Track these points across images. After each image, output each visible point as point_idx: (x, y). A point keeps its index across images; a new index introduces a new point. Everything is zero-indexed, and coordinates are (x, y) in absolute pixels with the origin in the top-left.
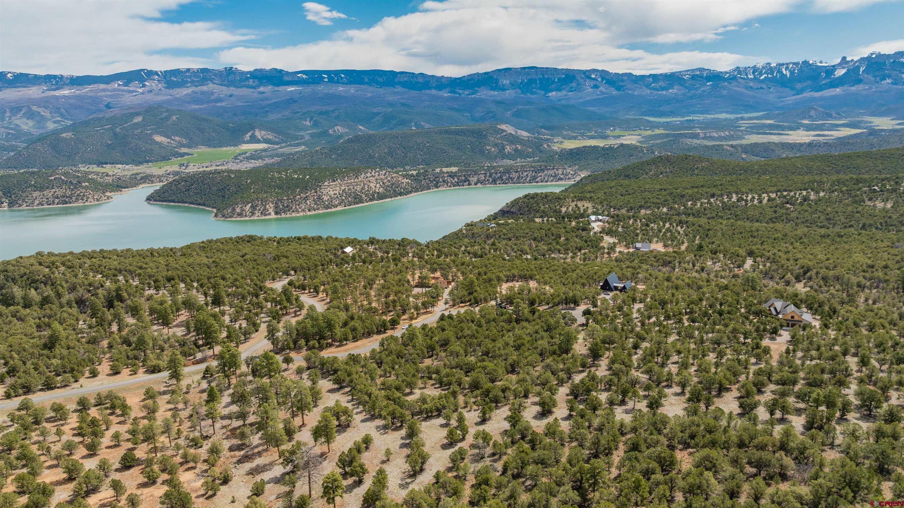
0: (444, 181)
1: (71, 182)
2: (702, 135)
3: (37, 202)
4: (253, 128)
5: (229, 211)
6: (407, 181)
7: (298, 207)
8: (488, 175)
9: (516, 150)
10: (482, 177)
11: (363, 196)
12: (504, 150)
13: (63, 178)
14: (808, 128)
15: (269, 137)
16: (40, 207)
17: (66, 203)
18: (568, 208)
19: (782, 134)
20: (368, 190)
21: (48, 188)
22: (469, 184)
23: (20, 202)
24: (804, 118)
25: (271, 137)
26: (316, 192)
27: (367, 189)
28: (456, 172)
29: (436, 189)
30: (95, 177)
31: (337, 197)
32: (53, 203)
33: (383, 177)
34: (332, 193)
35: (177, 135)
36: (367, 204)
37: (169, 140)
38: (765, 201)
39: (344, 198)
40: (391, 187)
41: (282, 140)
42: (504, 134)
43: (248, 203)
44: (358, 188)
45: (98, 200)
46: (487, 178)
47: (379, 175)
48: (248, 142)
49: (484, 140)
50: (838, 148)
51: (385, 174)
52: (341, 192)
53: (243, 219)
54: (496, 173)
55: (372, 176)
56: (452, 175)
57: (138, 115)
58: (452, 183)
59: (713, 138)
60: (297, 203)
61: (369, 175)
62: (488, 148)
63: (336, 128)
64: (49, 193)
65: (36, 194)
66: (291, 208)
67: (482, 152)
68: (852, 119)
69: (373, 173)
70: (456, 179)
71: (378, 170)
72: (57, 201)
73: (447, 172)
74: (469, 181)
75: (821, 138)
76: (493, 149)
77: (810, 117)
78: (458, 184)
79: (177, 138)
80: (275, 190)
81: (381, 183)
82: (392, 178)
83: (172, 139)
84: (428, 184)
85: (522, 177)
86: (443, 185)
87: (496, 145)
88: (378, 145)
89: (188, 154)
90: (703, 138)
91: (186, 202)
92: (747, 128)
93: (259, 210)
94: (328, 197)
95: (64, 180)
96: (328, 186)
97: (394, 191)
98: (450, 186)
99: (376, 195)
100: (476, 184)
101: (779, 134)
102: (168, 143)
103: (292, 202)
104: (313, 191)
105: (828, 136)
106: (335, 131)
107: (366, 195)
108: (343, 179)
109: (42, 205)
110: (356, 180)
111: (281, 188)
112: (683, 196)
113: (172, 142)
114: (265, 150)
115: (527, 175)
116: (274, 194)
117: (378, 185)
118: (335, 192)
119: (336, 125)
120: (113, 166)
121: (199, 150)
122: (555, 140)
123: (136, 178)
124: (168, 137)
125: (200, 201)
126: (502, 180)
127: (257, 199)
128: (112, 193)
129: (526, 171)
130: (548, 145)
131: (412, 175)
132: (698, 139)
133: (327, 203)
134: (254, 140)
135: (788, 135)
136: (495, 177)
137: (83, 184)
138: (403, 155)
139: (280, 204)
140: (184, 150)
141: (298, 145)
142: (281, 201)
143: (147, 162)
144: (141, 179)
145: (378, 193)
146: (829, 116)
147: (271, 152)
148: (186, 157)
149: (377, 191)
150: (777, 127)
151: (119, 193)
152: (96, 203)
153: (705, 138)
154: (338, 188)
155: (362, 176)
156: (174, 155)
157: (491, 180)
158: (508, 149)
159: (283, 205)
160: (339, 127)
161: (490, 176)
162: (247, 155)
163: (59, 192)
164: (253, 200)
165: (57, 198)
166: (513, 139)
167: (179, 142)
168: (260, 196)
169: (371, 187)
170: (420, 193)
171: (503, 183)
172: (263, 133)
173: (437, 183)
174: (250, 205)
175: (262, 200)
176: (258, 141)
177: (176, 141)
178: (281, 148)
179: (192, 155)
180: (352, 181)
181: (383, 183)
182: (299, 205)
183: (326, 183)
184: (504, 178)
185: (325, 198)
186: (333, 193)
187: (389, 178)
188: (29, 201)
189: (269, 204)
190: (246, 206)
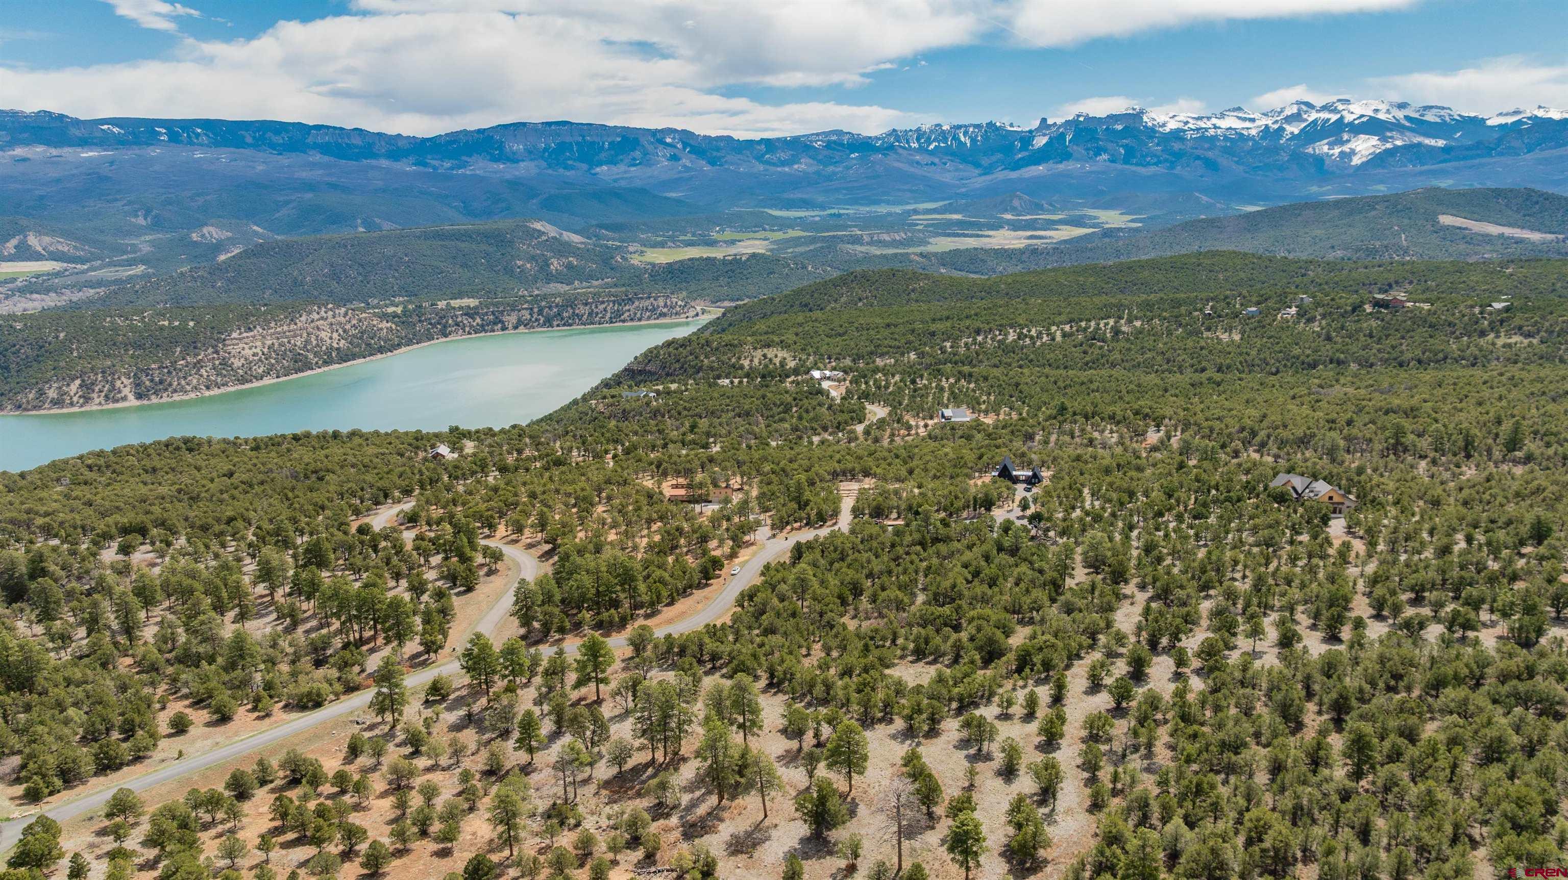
0: (457, 324)
2: (866, 239)
4: (22, 231)
5: (31, 396)
6: (389, 325)
7: (183, 382)
8: (536, 310)
9: (570, 266)
10: (526, 315)
11: (311, 356)
12: (548, 266)
14: (1015, 226)
15: (60, 248)
18: (751, 361)
19: (982, 236)
20: (318, 345)
22: (504, 329)
25: (66, 249)
26: (217, 352)
27: (314, 343)
28: (476, 308)
29: (444, 339)
31: (260, 360)
33: (342, 320)
34: (248, 352)
36: (319, 370)
38: (1059, 338)
39: (273, 361)
40: (361, 338)
41: (92, 253)
42: (544, 238)
43: (73, 380)
44: (299, 342)
46: (535, 316)
47: (334, 317)
48: (11, 258)
49: (509, 249)
50: (1074, 256)
51: (346, 314)
52: (266, 350)
53: (65, 411)
54: (550, 308)
55: (322, 318)
56: (470, 313)
58: (471, 326)
59: (882, 243)
60: (181, 374)
61: (315, 316)
62: (519, 263)
63: (205, 230)
66: (170, 385)
67: (509, 271)
69: (323, 314)
70: (478, 320)
71: (330, 306)
73: (461, 308)
74: (502, 322)
76: (528, 266)
77: (1013, 210)
78: (482, 328)
80: (127, 350)
81: (341, 331)
82: (360, 320)
84: (428, 330)
85: (597, 314)
86: (456, 332)
87: (533, 258)
88: (309, 260)
90: (868, 244)
92: (926, 226)
93: (101, 391)
94: (242, 360)
96: (240, 339)
97: (369, 345)
98: (469, 333)
99: (334, 354)
100: (516, 328)
101: (978, 236)
103: (169, 372)
104: (210, 350)
105: (1045, 238)
106: (203, 236)
107: (316, 354)
108: (266, 325)
110: (292, 327)
111: (140, 347)
112: (933, 334)
114: (57, 274)
115: (605, 310)
116: (127, 359)
117: (335, 335)
118: (254, 350)
119: (206, 224)
122: (631, 249)
126: (562, 319)
127: (90, 369)
129: (603, 302)
130: (622, 258)
131: (395, 315)
132: (862, 244)
133: (241, 372)
134: (25, 253)
136: (548, 314)
138: (360, 278)
139: (144, 378)
141: (131, 263)
142: (146, 372)
145: (337, 349)
146: (1039, 208)
147: (74, 279)
149: (335, 345)
150: (972, 225)
153: (871, 243)
154: (259, 344)
155: (303, 318)
157: (542, 320)
158: (555, 265)
159: (152, 381)
160: (211, 229)
161: (540, 312)
162: (19, 283)
164: (82, 373)
166: (563, 248)
168: (98, 363)
169: (322, 340)
170: (415, 346)
171: (564, 325)
172: (47, 239)
173: (445, 327)
174: (78, 382)
175: (103, 372)
176: (38, 257)
178: (93, 269)
180: (285, 328)
181: (345, 331)
182: (185, 378)
183: (234, 335)
184: (565, 315)
185: (237, 363)
186: (251, 352)
187: (354, 322)
189: (119, 378)
190: (68, 385)
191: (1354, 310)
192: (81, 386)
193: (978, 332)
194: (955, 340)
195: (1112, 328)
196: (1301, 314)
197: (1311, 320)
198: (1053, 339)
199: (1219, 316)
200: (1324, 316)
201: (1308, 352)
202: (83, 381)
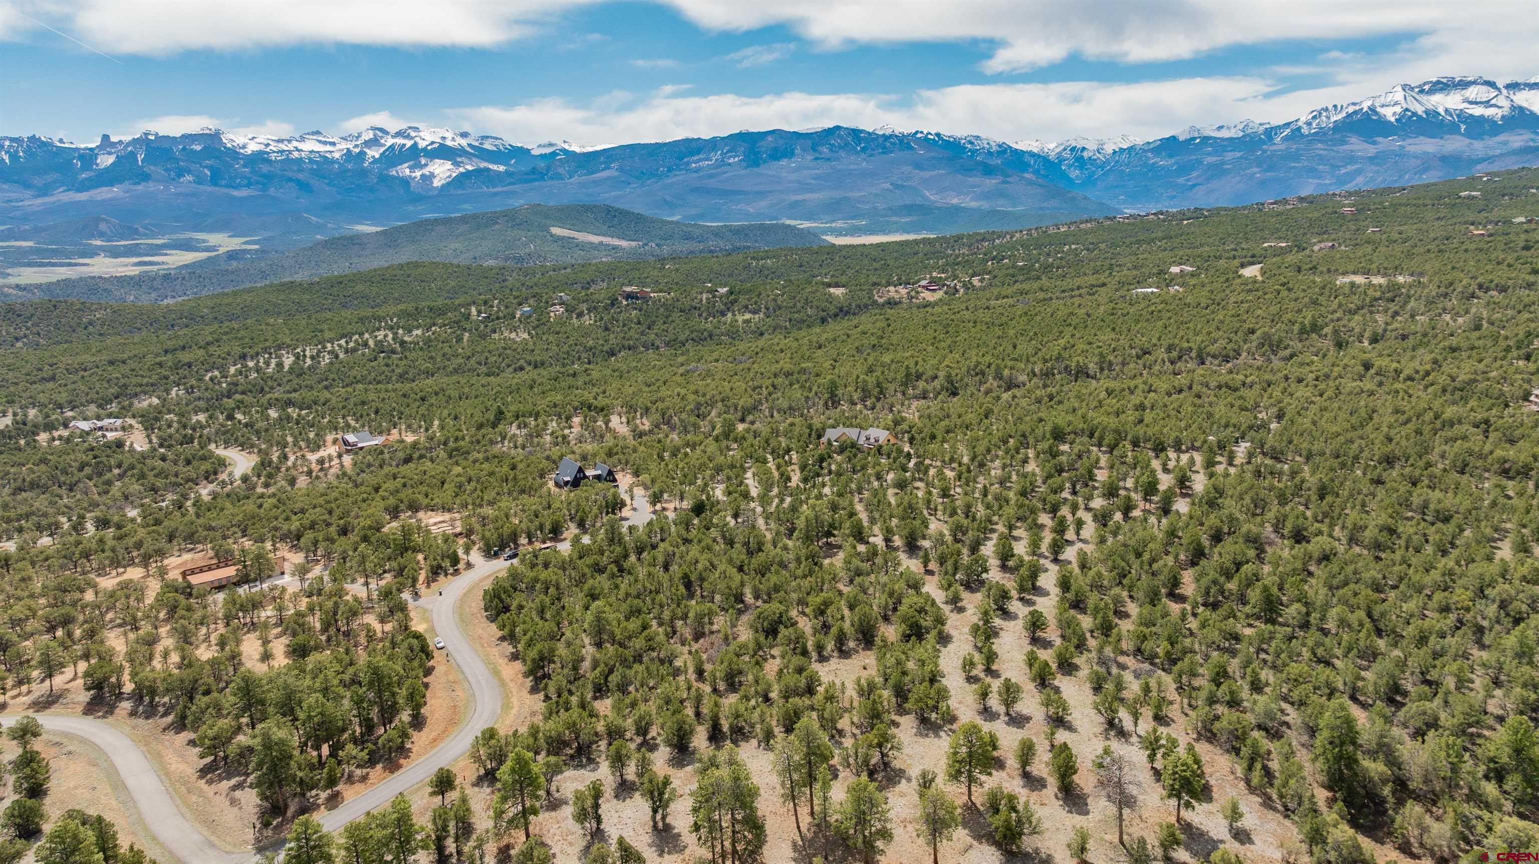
24: (93, 236)
68: (174, 237)
75: (155, 268)
77: (101, 235)
112: (189, 365)
135: (88, 265)
191: (613, 304)
193: (243, 357)
194: (223, 369)
195: (394, 339)
196: (570, 310)
197: (580, 315)
198: (337, 357)
199: (498, 318)
200: (589, 310)
201: (601, 342)
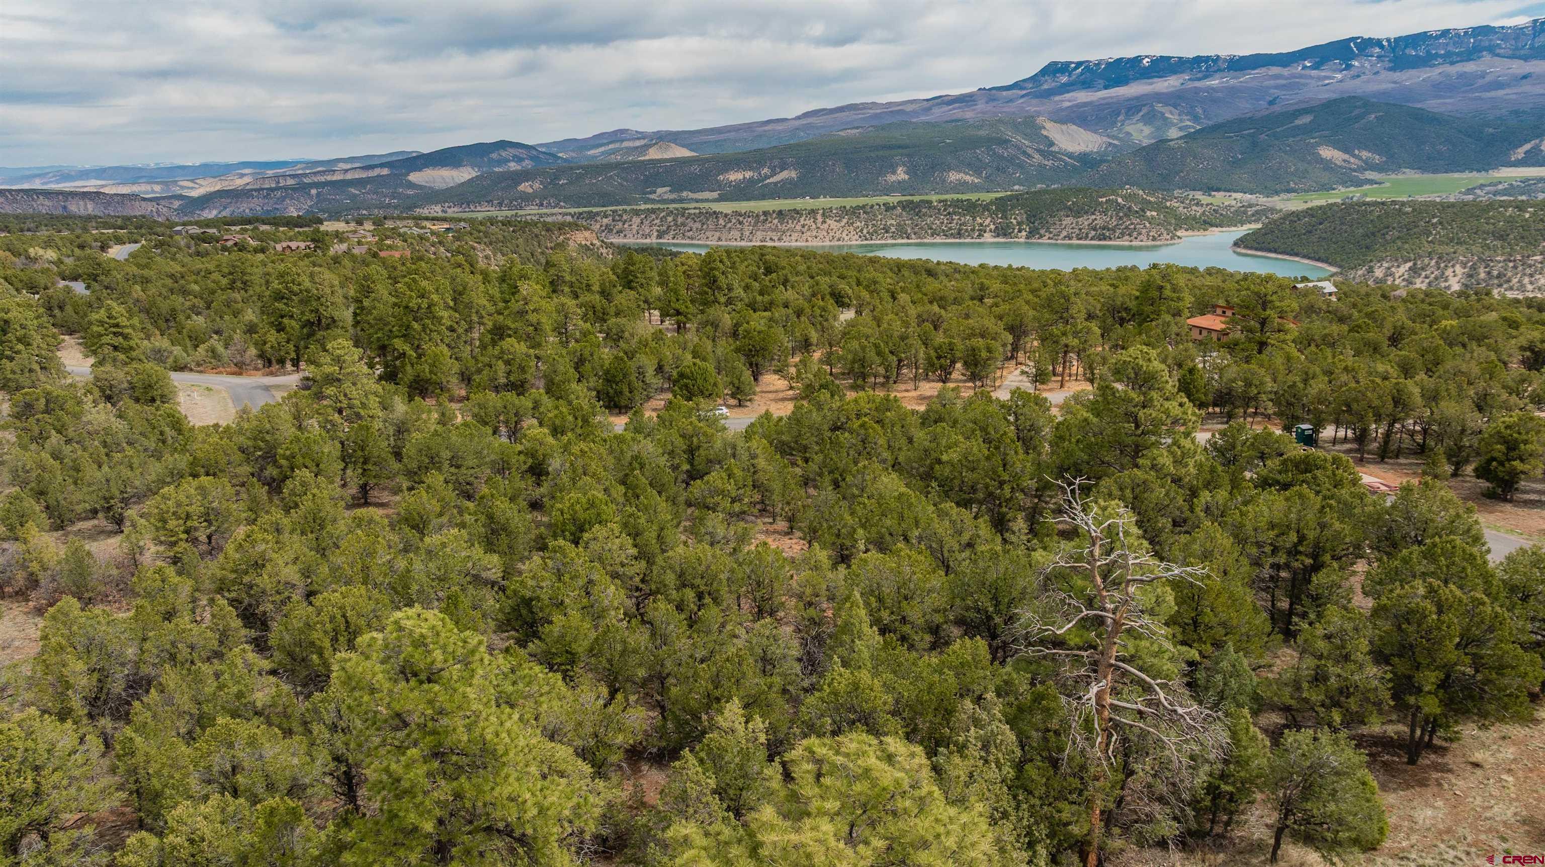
1: (1130, 208)
3: (1064, 233)
5: (1360, 272)
7: (1526, 280)
13: (1120, 200)
16: (1067, 242)
17: (1105, 239)
21: (1086, 213)
23: (1042, 232)
30: (1177, 205)
32: (1086, 238)
35: (1366, 148)
37: (1346, 157)
43: (1406, 262)
45: (1154, 239)
48: (1514, 164)
57: (1307, 113)
60: (1528, 271)
64: (1085, 221)
65: (1068, 221)
66: (1509, 281)
72: (1093, 233)
79: (1365, 154)
80: (1485, 239)
83: (1354, 156)
89: (1371, 182)
91: (1297, 255)
93: (1426, 277)
95: (1119, 204)
102: (1344, 161)
103: (1515, 267)
109: (1070, 239)
111: (1502, 237)
113: (1352, 160)
116: (1476, 249)
120: (1228, 194)
121: (1401, 176)
123: (1245, 213)
124: (1346, 150)
125: (1322, 254)
127: (1430, 253)
128: (1190, 233)
134: (1531, 159)
137: (1148, 213)
140: (1370, 175)
142: (1487, 263)
143: (1289, 191)
144: (1253, 215)
148: (1367, 187)
151: (1202, 232)
152: (1150, 243)
156: (1344, 184)
159: (1489, 273)
162: (1500, 187)
163: (1100, 220)
164: (1420, 257)
165: (1095, 229)
167: (1366, 162)
168: (1440, 249)
175: (1440, 258)
177: (1360, 158)
179: (1380, 183)
182: (1531, 275)
188: (1055, 232)
189: (1453, 266)
190: (1398, 266)
192: (1410, 269)
202: (1415, 264)
